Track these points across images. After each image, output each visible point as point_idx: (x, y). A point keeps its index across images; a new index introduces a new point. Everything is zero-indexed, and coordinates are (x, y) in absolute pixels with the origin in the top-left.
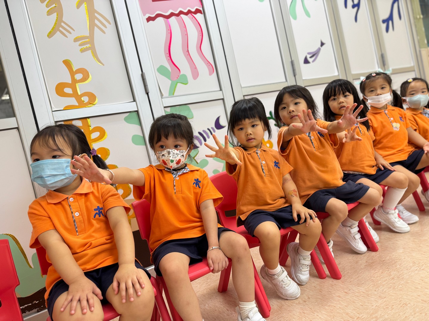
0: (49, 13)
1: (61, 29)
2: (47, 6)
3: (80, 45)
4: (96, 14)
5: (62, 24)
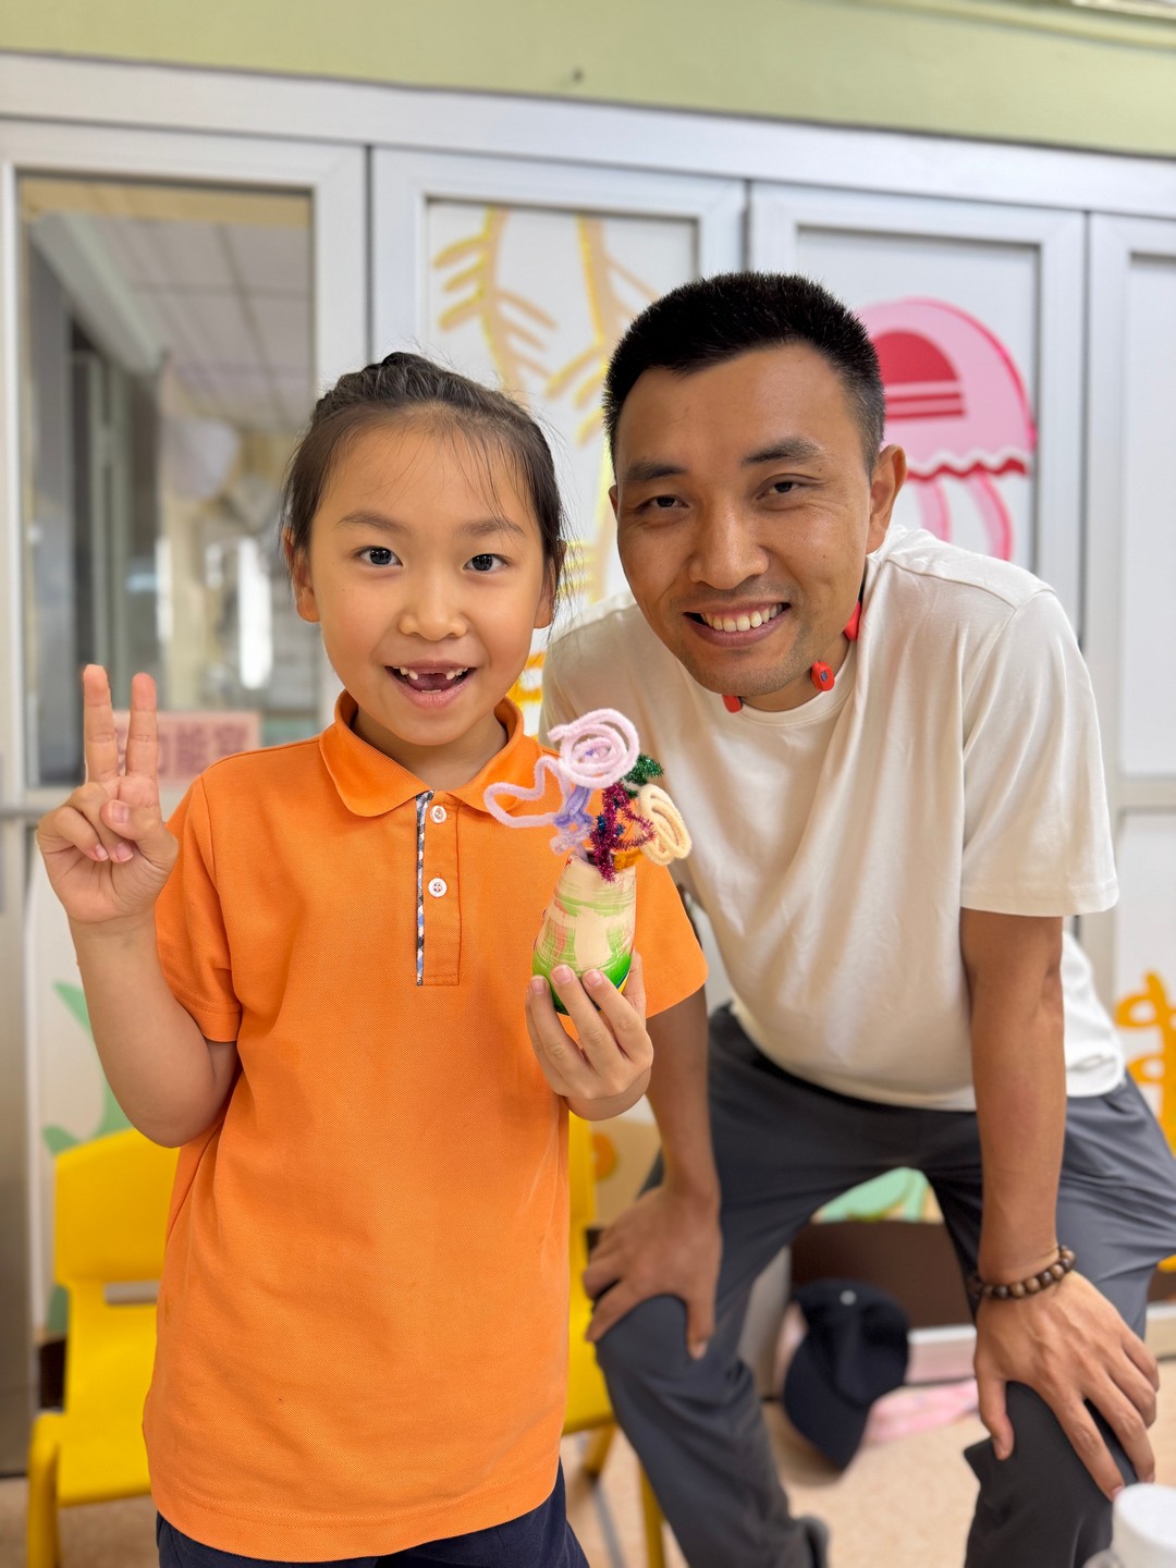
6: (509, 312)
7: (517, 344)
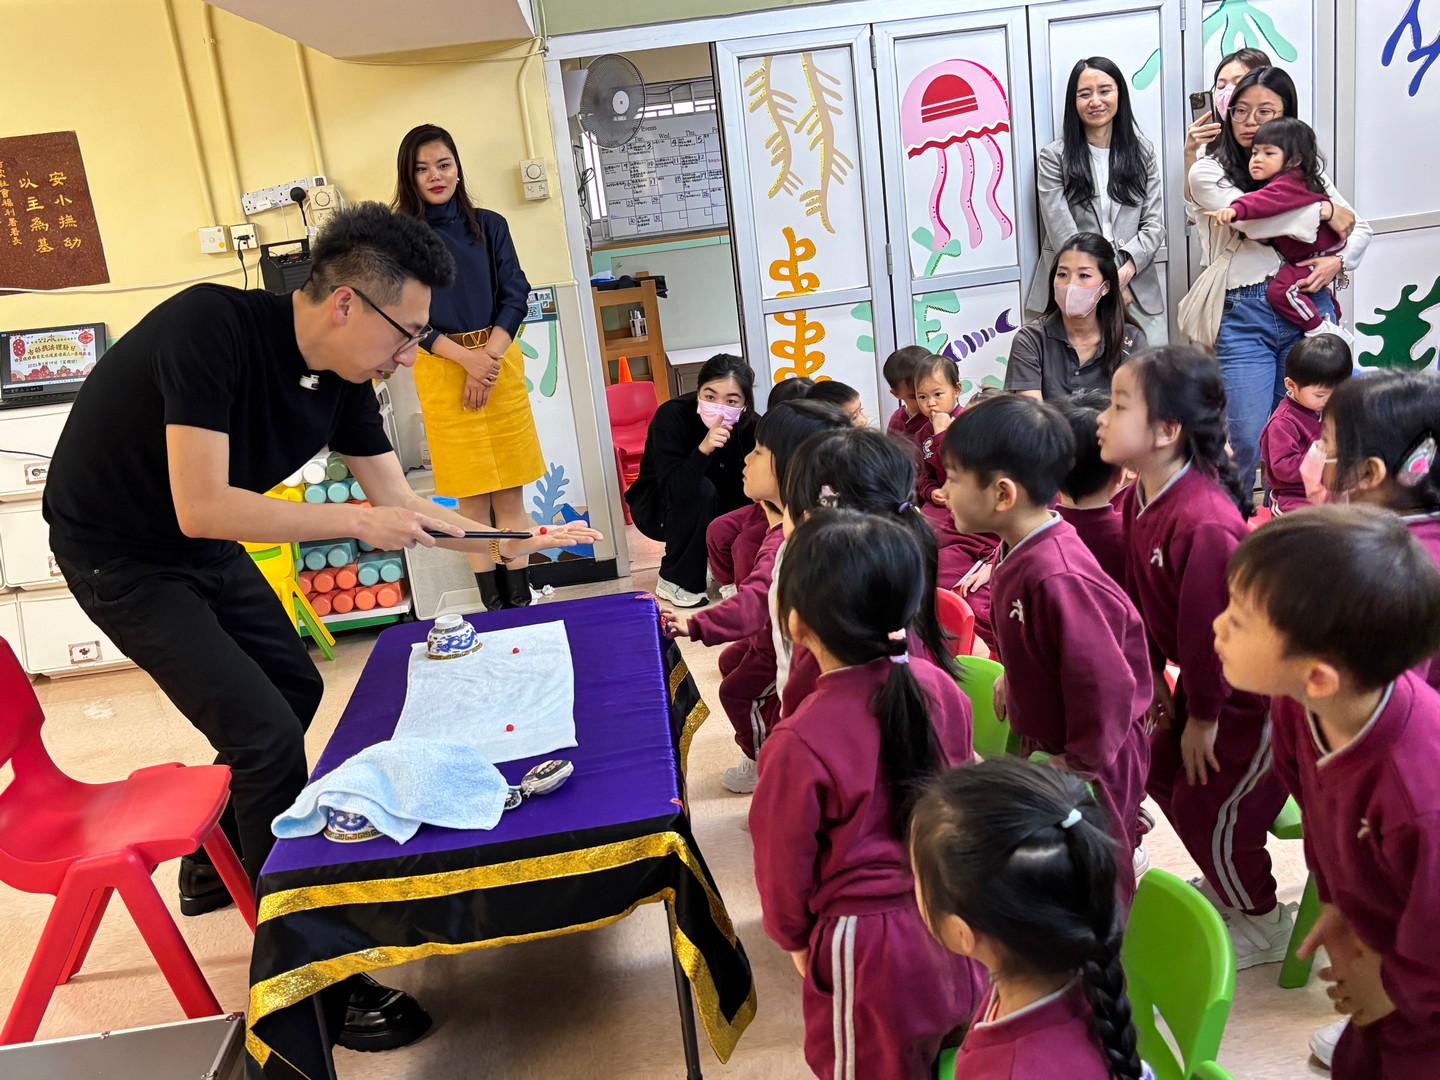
0: (774, 163)
1: (786, 183)
2: (774, 152)
3: (807, 205)
4: (835, 156)
5: (789, 176)
6: (776, 99)
7: (781, 112)
